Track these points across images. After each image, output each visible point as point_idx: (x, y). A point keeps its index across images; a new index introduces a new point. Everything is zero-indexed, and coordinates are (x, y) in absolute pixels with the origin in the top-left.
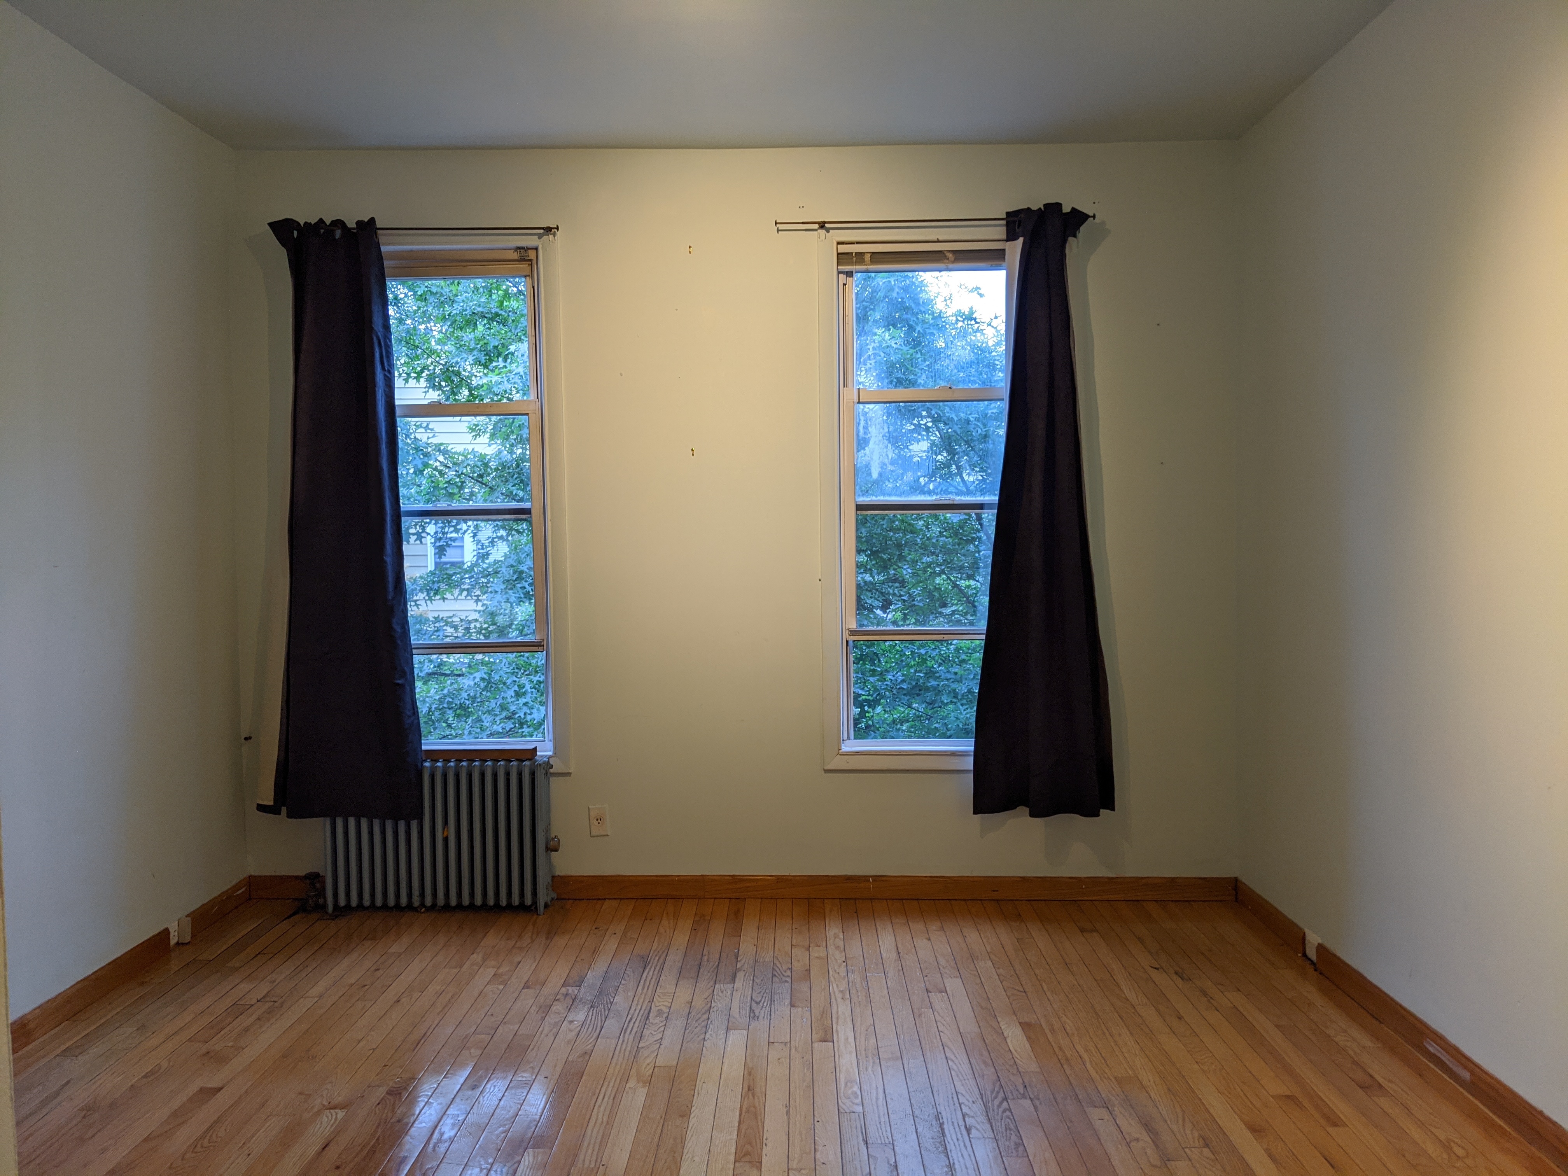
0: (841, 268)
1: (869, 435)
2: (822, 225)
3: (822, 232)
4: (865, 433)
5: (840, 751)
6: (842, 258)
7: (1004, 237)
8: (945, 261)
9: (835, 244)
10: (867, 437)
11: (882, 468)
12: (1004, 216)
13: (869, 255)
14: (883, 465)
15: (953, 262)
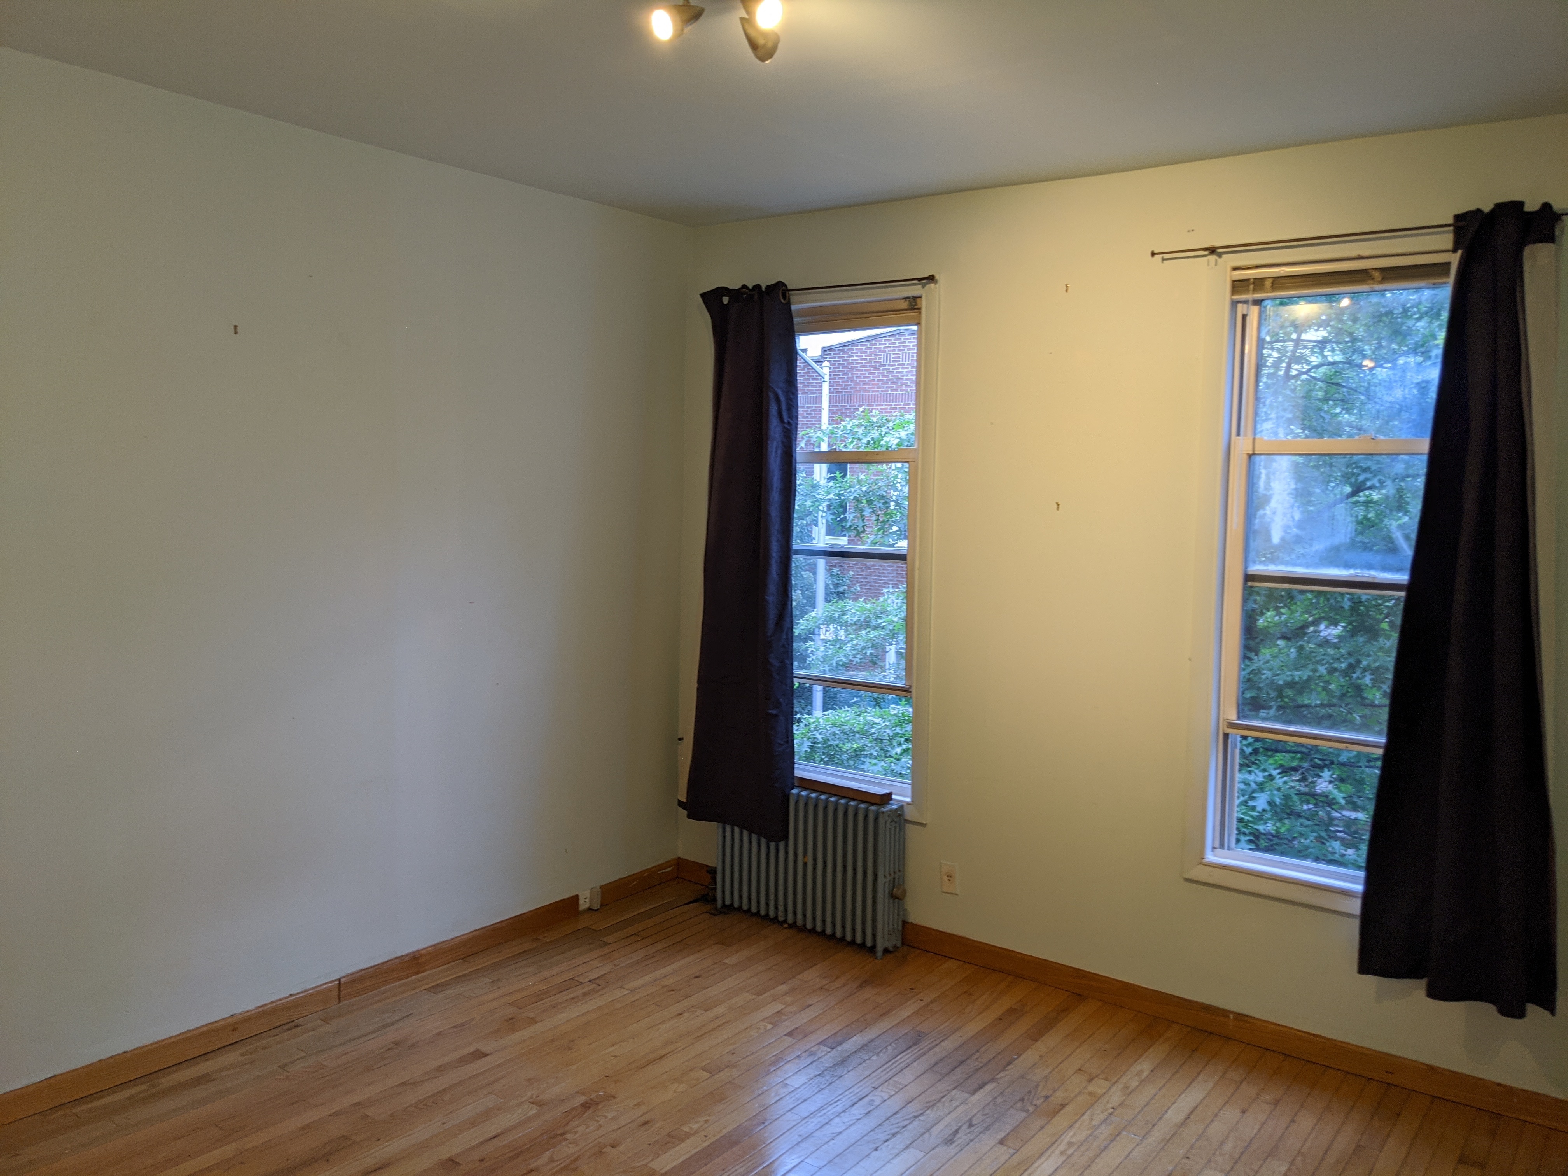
0: (1236, 297)
1: (1271, 492)
2: (1212, 250)
3: (1213, 257)
4: (1266, 489)
5: (1204, 861)
6: (1238, 286)
7: (1450, 245)
8: (1370, 282)
9: (1229, 269)
10: (1268, 493)
11: (1286, 532)
12: (1451, 221)
13: (1270, 281)
14: (1286, 528)
15: (1380, 282)
